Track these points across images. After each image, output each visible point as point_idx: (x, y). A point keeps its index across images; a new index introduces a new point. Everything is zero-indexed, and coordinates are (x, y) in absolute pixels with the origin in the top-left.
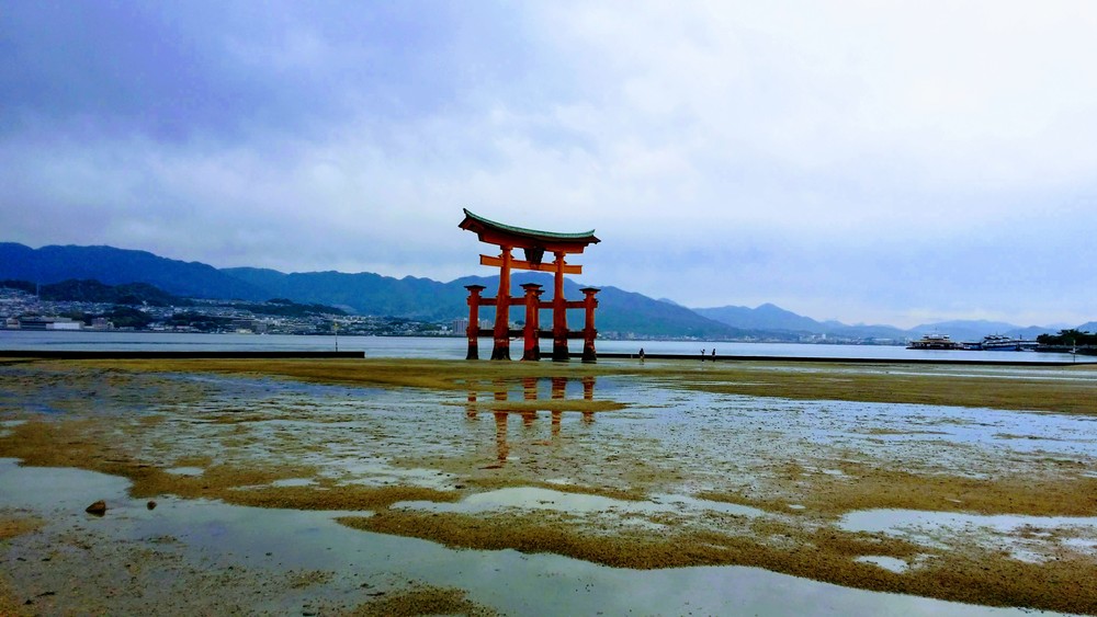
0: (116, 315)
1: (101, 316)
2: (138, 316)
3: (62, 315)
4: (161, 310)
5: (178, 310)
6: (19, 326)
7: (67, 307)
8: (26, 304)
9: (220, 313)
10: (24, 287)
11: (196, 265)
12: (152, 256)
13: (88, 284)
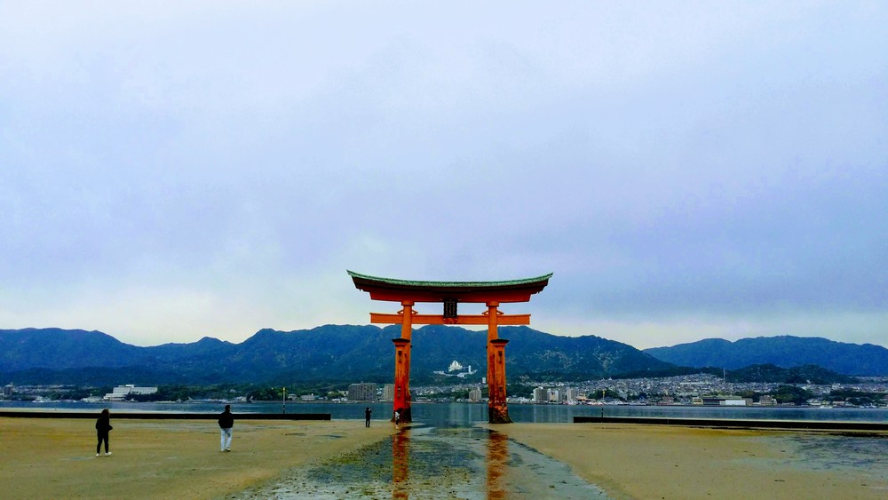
0: (779, 393)
1: (766, 394)
2: (800, 393)
3: (737, 394)
4: (820, 387)
5: (836, 387)
6: (702, 403)
7: (743, 387)
8: (712, 386)
9: (874, 390)
10: (716, 372)
11: (867, 346)
12: (828, 341)
13: (765, 367)
